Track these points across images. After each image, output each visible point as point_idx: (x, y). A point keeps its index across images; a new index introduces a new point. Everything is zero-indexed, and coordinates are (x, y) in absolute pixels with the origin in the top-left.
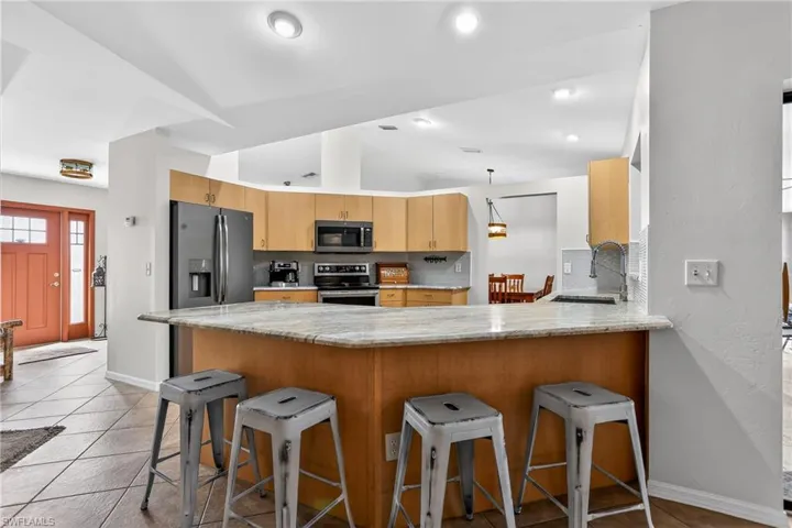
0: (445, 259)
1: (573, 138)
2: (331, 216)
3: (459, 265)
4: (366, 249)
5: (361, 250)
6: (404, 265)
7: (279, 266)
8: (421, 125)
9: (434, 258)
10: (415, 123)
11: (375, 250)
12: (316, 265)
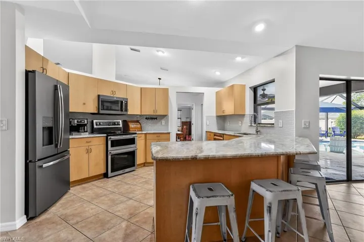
0: (156, 118)
1: (218, 73)
2: (106, 93)
3: (163, 122)
4: (125, 113)
5: (123, 113)
6: (137, 122)
7: (78, 122)
8: (160, 54)
9: (153, 118)
10: (157, 53)
11: (129, 113)
12: (95, 121)
